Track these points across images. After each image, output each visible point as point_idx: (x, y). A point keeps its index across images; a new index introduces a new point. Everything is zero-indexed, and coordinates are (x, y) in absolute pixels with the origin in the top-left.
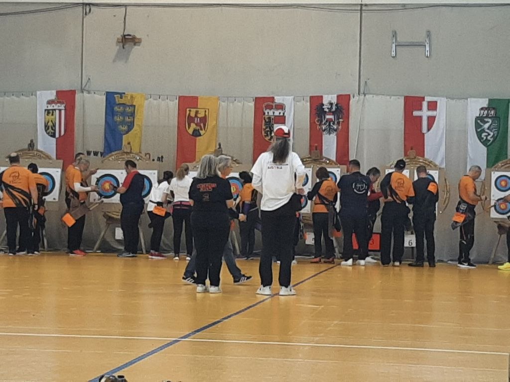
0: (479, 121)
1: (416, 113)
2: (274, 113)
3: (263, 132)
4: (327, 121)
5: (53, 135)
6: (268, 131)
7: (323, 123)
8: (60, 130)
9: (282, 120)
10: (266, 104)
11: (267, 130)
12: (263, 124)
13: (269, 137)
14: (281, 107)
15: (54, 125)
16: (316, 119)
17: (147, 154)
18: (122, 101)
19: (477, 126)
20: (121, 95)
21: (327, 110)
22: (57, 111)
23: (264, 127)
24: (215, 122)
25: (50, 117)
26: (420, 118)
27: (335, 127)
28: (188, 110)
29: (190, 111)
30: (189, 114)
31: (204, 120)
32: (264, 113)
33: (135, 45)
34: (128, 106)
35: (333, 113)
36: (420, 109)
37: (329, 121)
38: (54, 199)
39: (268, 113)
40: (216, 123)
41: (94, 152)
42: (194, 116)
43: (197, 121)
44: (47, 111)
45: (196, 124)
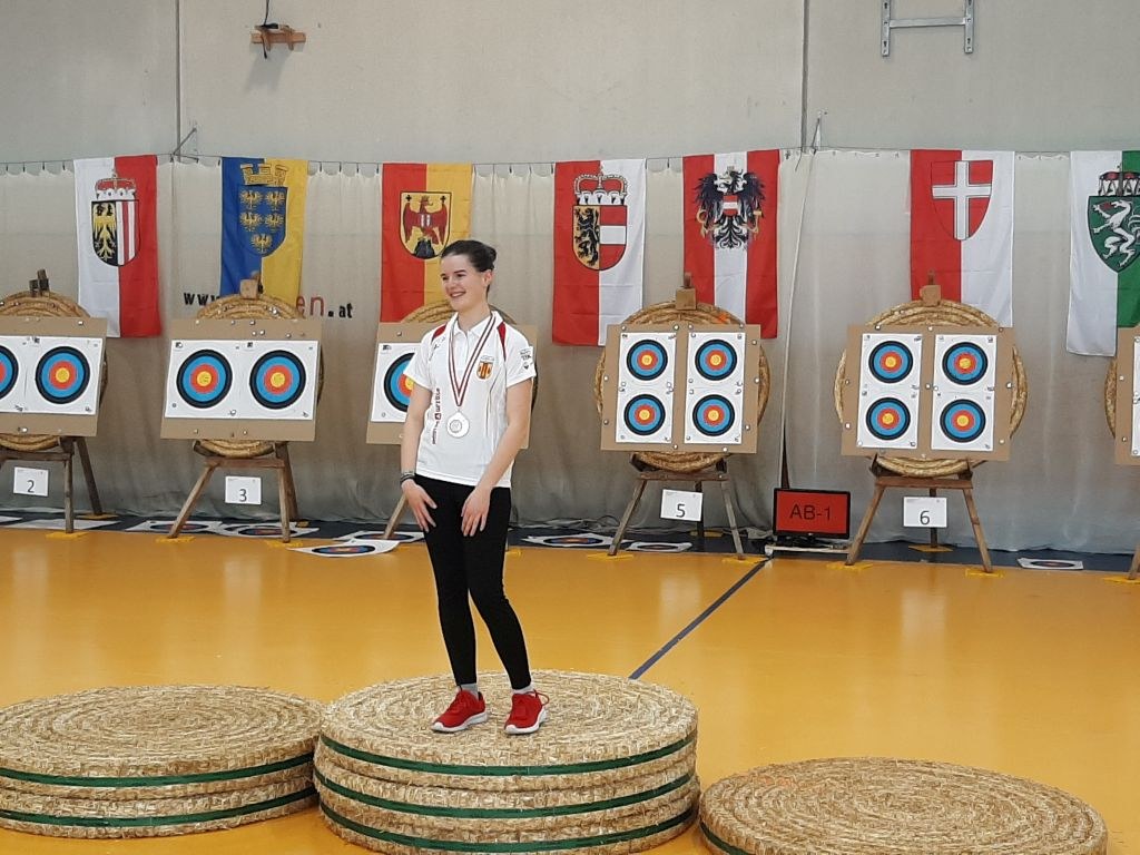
0: (1097, 208)
1: (939, 192)
2: (599, 199)
4: (724, 217)
5: (113, 261)
6: (587, 242)
7: (715, 220)
8: (127, 249)
9: (617, 215)
10: (580, 179)
11: (584, 239)
12: (575, 226)
13: (590, 258)
14: (615, 184)
15: (115, 240)
16: (700, 211)
17: (318, 298)
18: (260, 178)
19: (1094, 219)
20: (256, 164)
21: (725, 190)
22: (119, 204)
23: (577, 233)
24: (465, 224)
25: (104, 219)
26: (949, 204)
27: (744, 230)
28: (404, 195)
29: (409, 198)
30: (408, 205)
31: (441, 219)
32: (578, 200)
33: (292, 48)
34: (273, 189)
35: (740, 196)
36: (950, 179)
37: (731, 215)
39: (587, 200)
40: (469, 225)
41: (199, 296)
42: (417, 211)
43: (425, 221)
44: (96, 206)
45: (423, 230)
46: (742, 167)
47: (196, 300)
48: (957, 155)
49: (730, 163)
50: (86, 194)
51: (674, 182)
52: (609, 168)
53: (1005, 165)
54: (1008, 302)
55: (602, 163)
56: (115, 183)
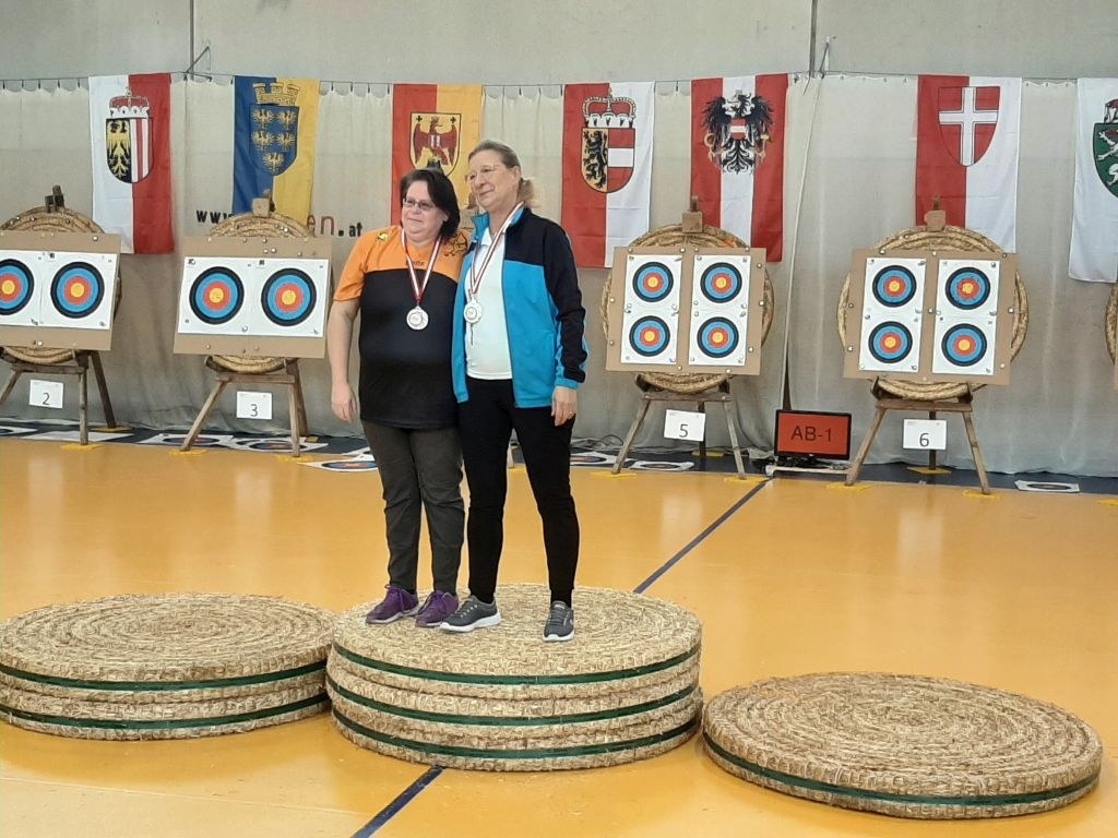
0: (1103, 136)
1: (946, 118)
2: (608, 122)
3: (584, 168)
4: (731, 140)
5: (126, 178)
6: (595, 165)
7: (723, 144)
8: (140, 167)
9: (626, 138)
10: (588, 101)
11: (592, 162)
12: (584, 148)
13: (598, 180)
14: (624, 107)
15: (129, 157)
16: (708, 135)
18: (273, 97)
19: (1099, 146)
20: (268, 82)
21: (733, 114)
22: (133, 122)
23: (585, 155)
25: (118, 136)
26: (956, 130)
27: (751, 154)
28: (415, 116)
29: (419, 119)
30: (418, 126)
31: (450, 140)
32: (587, 123)
34: (285, 109)
35: (748, 120)
36: (957, 104)
37: (738, 140)
38: (101, 324)
39: (595, 122)
41: (211, 214)
42: (427, 131)
43: (435, 141)
44: (110, 123)
45: (433, 151)
46: (750, 90)
47: (208, 217)
48: (963, 81)
49: (738, 86)
50: (101, 111)
51: (682, 107)
52: (618, 91)
53: (1012, 91)
54: (1011, 228)
55: (611, 86)
56: (129, 101)
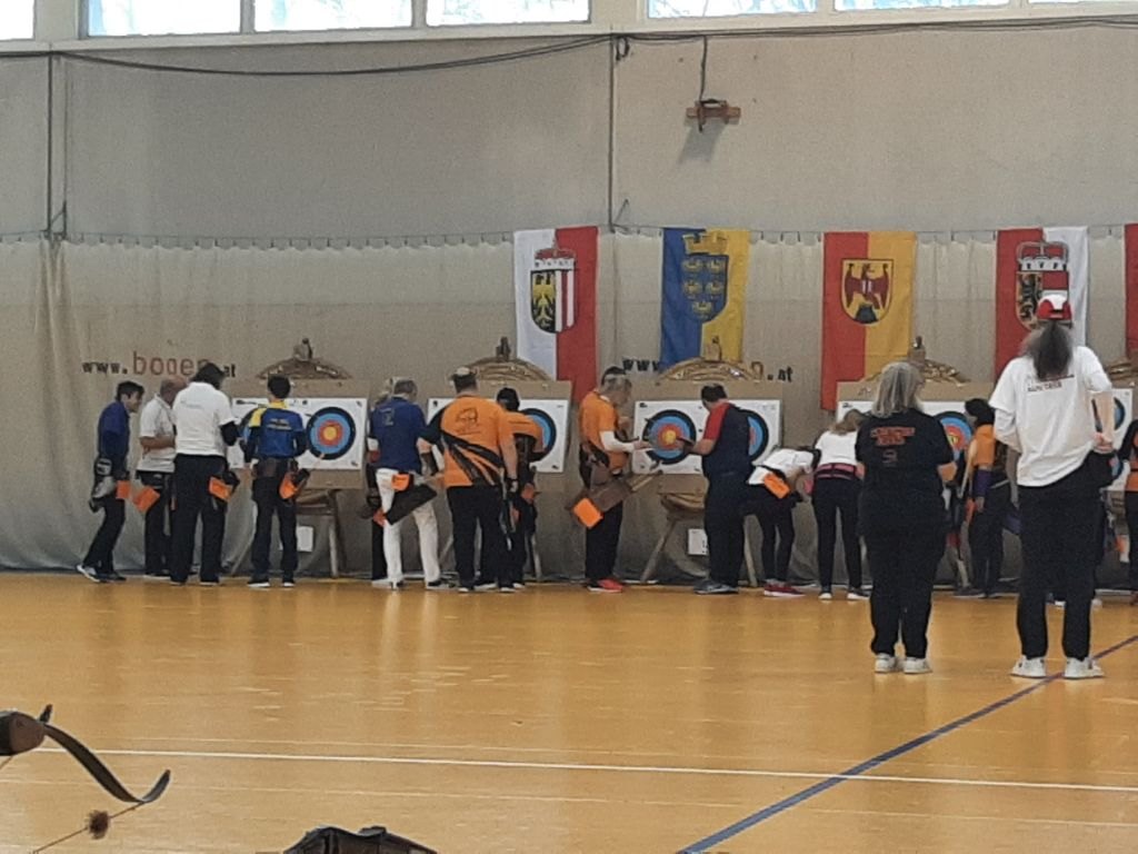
2: (1042, 265)
3: (1018, 309)
5: (550, 328)
6: (1030, 306)
8: (566, 315)
9: (1060, 280)
10: (1023, 245)
11: (1026, 303)
12: (1018, 292)
13: (1032, 321)
14: (1058, 251)
15: (553, 306)
17: (758, 363)
18: (699, 248)
20: (697, 234)
22: (559, 274)
23: (1020, 298)
24: (908, 290)
25: (543, 288)
28: (846, 263)
29: (851, 265)
30: (849, 273)
31: (882, 285)
32: (1020, 266)
33: (726, 122)
34: (713, 258)
38: (554, 467)
39: (1029, 266)
40: (911, 291)
41: (638, 362)
42: (859, 277)
43: (866, 286)
44: (535, 275)
45: (865, 296)
47: (635, 365)
50: (525, 263)
51: (1116, 249)
52: (1051, 235)
55: (1044, 231)
56: (555, 254)
